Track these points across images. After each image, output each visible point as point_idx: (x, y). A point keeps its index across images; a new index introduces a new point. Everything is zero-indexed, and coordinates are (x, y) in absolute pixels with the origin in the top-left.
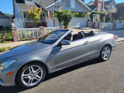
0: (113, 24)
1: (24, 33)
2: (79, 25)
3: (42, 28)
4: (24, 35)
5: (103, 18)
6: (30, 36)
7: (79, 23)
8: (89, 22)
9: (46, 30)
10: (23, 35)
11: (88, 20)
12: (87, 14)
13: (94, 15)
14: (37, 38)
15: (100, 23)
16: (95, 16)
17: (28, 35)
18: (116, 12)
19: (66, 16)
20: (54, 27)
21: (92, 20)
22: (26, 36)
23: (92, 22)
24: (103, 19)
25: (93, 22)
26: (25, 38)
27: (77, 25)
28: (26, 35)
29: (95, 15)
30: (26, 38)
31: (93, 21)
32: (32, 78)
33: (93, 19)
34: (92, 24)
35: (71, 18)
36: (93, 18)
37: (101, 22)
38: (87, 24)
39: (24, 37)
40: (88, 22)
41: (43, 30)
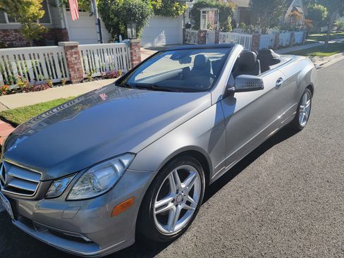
0: (251, 36)
1: (10, 66)
2: (164, 40)
3: (72, 47)
4: (10, 74)
5: (226, 19)
6: (32, 77)
7: (163, 34)
8: (190, 30)
9: (85, 53)
10: (8, 73)
11: (188, 26)
12: (184, 7)
13: (202, 10)
14: (56, 81)
15: (221, 33)
16: (204, 12)
17: (25, 71)
18: (250, 4)
19: (130, 10)
20: (102, 43)
21: (197, 27)
22: (16, 76)
23: (197, 32)
24: (228, 24)
25: (201, 32)
26: (15, 83)
27: (159, 39)
28: (15, 71)
29: (205, 9)
30: (19, 83)
31: (202, 28)
32: (177, 206)
33: (202, 21)
34: (199, 36)
35: (143, 17)
36: (200, 20)
37: (223, 31)
38: (184, 36)
39: (12, 80)
40: (187, 30)
41: (76, 53)
